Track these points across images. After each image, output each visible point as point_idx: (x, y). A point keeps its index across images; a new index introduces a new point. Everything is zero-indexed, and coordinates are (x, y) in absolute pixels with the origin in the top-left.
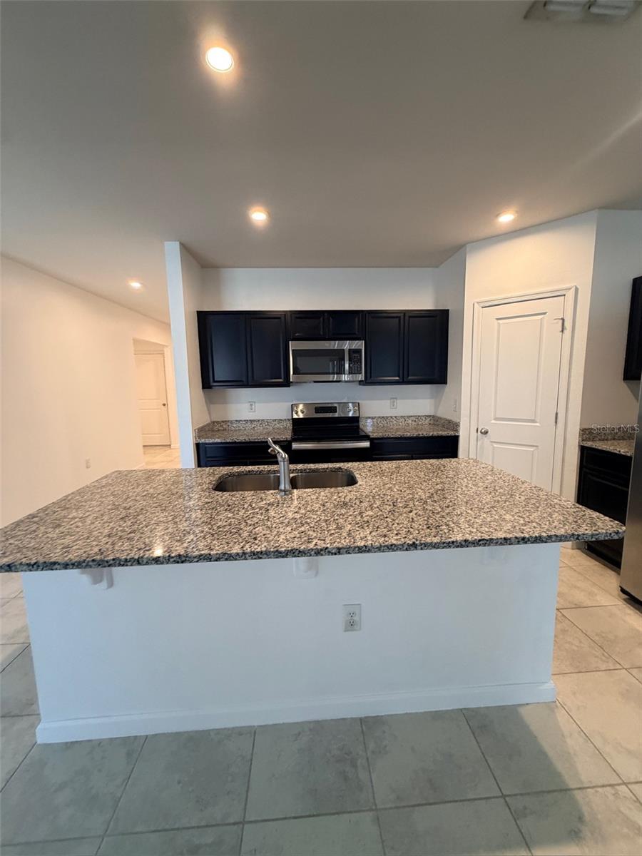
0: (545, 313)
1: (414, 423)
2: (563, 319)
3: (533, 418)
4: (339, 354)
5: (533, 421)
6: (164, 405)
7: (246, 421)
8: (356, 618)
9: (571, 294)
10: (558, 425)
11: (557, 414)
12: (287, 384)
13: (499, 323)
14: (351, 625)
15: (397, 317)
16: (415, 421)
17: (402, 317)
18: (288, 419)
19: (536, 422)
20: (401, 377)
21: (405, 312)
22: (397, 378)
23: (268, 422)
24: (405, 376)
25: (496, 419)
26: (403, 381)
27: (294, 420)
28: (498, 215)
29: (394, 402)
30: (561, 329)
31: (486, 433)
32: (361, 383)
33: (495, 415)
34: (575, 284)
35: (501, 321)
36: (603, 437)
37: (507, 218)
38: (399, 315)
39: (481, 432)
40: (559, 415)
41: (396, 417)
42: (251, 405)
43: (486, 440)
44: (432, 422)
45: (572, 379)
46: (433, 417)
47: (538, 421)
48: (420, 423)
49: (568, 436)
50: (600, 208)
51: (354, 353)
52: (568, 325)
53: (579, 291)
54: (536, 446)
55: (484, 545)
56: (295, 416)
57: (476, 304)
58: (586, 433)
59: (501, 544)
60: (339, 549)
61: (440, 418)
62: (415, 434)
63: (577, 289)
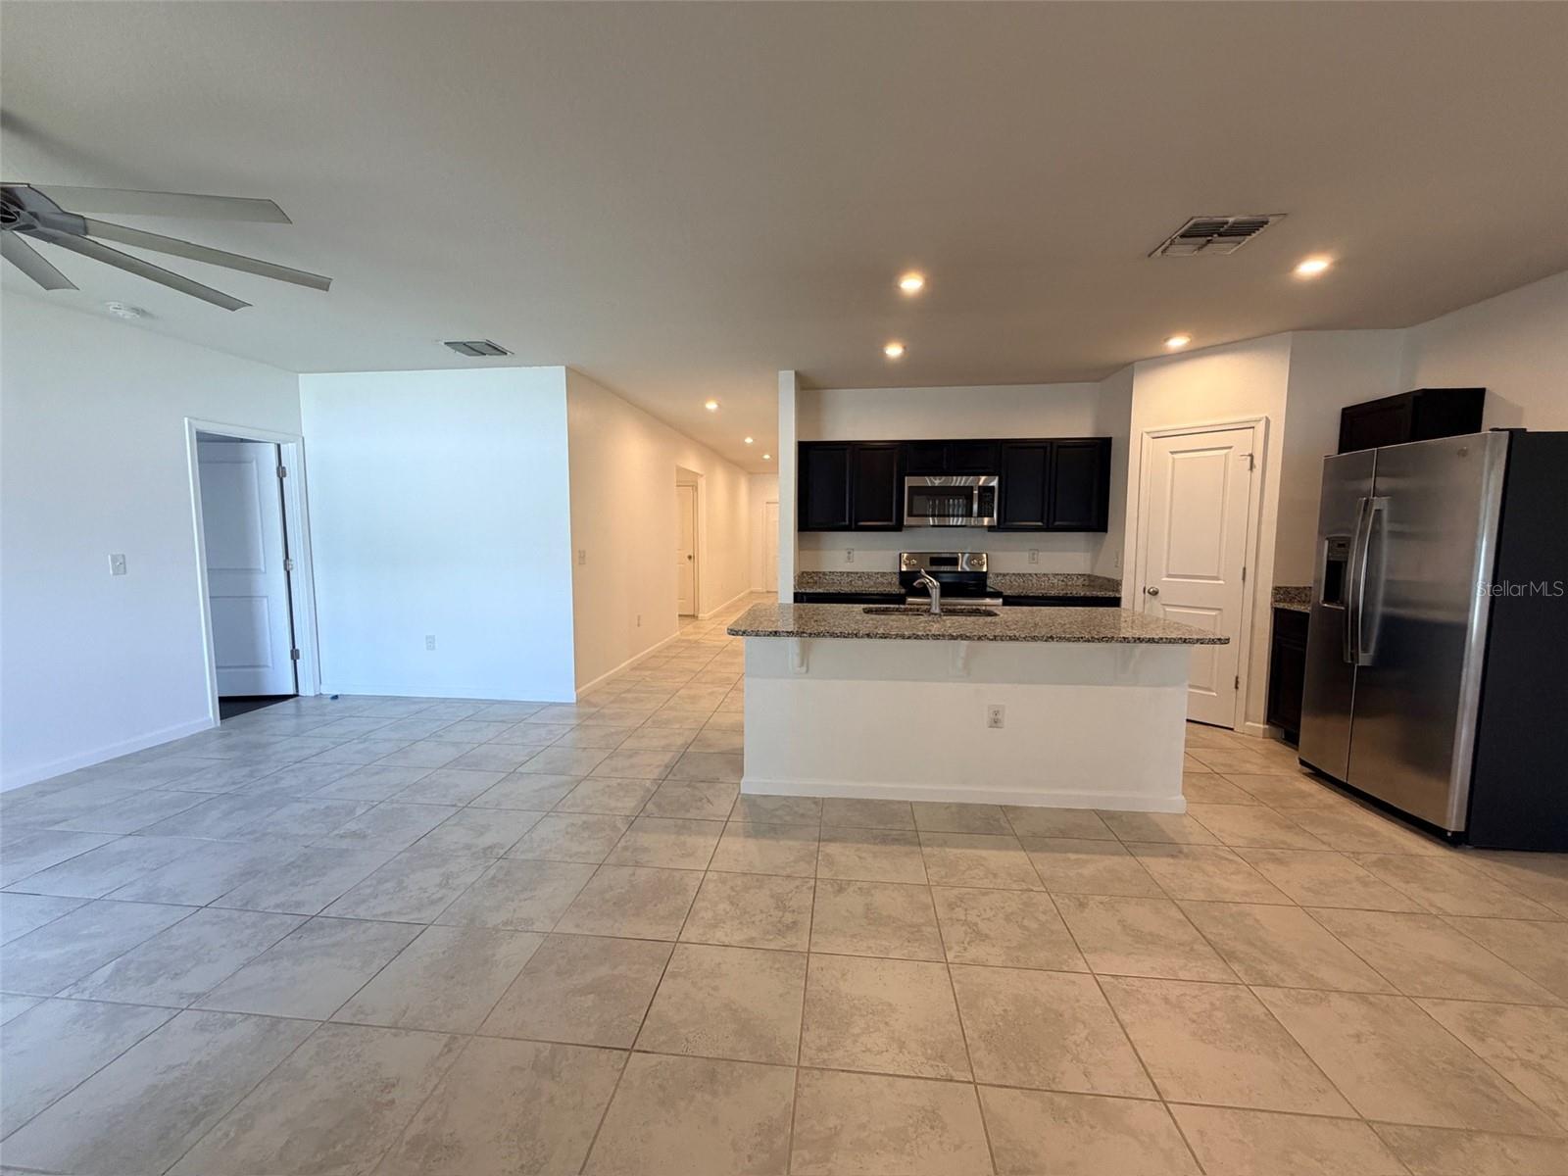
0: (1230, 448)
1: (1061, 583)
2: (1251, 456)
3: (1215, 575)
4: (966, 493)
5: (1217, 579)
6: (690, 557)
7: (842, 573)
8: (999, 717)
9: (1261, 427)
10: (1246, 583)
11: (1244, 569)
12: (898, 527)
13: (1174, 459)
14: (995, 722)
15: (1042, 447)
16: (1063, 580)
17: (1049, 448)
18: (895, 573)
19: (1219, 580)
20: (1045, 521)
21: (1051, 442)
22: (1040, 524)
23: (869, 575)
24: (1051, 521)
25: (1169, 576)
26: (1049, 528)
27: (901, 573)
28: (1166, 340)
29: (1034, 554)
30: (1249, 467)
31: (1155, 593)
32: (990, 528)
33: (1167, 570)
34: (1266, 415)
35: (1176, 456)
36: (1303, 599)
37: (1177, 342)
38: (1044, 444)
39: (1149, 592)
40: (1247, 571)
41: (1036, 575)
42: (849, 553)
43: (1155, 602)
44: (1086, 583)
45: (1263, 527)
46: (1089, 576)
47: (1221, 576)
48: (1070, 583)
49: (1259, 595)
50: (1293, 330)
51: (986, 490)
52: (1258, 462)
53: (1272, 424)
54: (1219, 609)
55: (1107, 641)
56: (904, 569)
57: (1145, 434)
58: (1279, 592)
59: (1121, 641)
60: (995, 637)
61: (1099, 578)
62: (1062, 593)
63: (1268, 421)
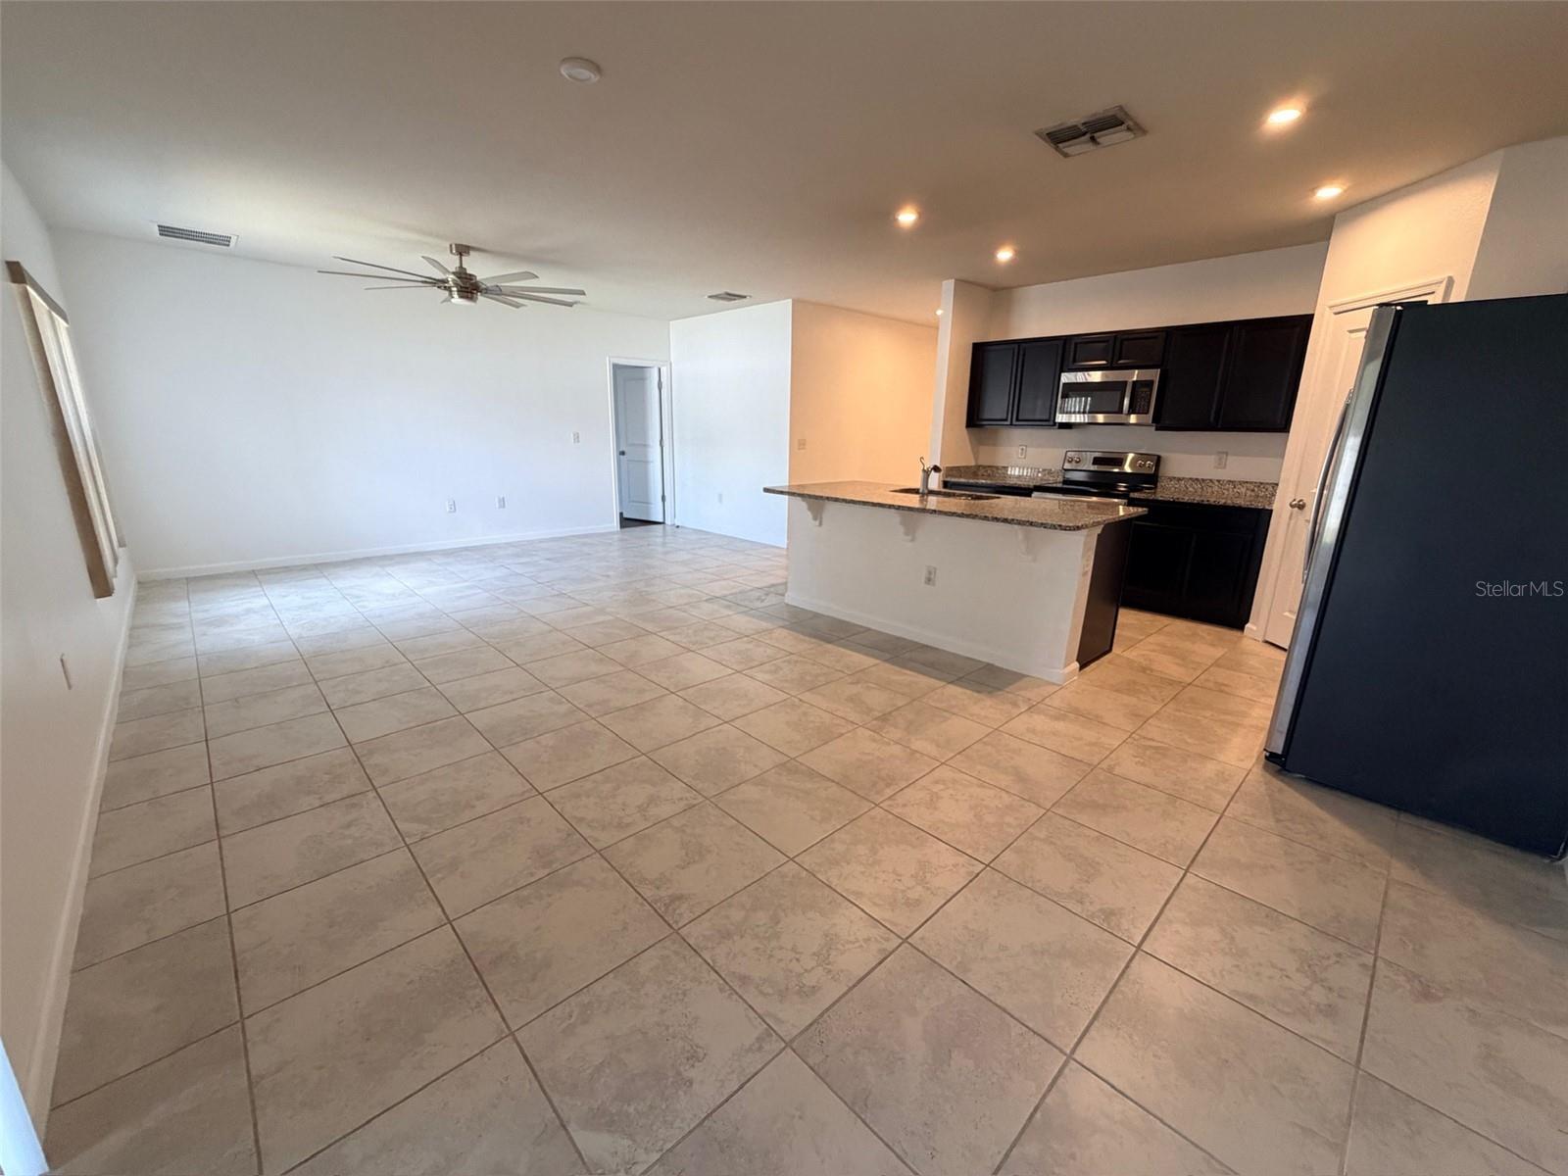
1: (1249, 493)
8: (932, 576)
9: (1441, 290)
14: (929, 580)
16: (1253, 490)
28: (1314, 190)
29: (1222, 457)
34: (1451, 274)
35: (1353, 335)
41: (1219, 481)
42: (1023, 449)
51: (1143, 386)
53: (1455, 286)
57: (1328, 309)
63: (1451, 283)
